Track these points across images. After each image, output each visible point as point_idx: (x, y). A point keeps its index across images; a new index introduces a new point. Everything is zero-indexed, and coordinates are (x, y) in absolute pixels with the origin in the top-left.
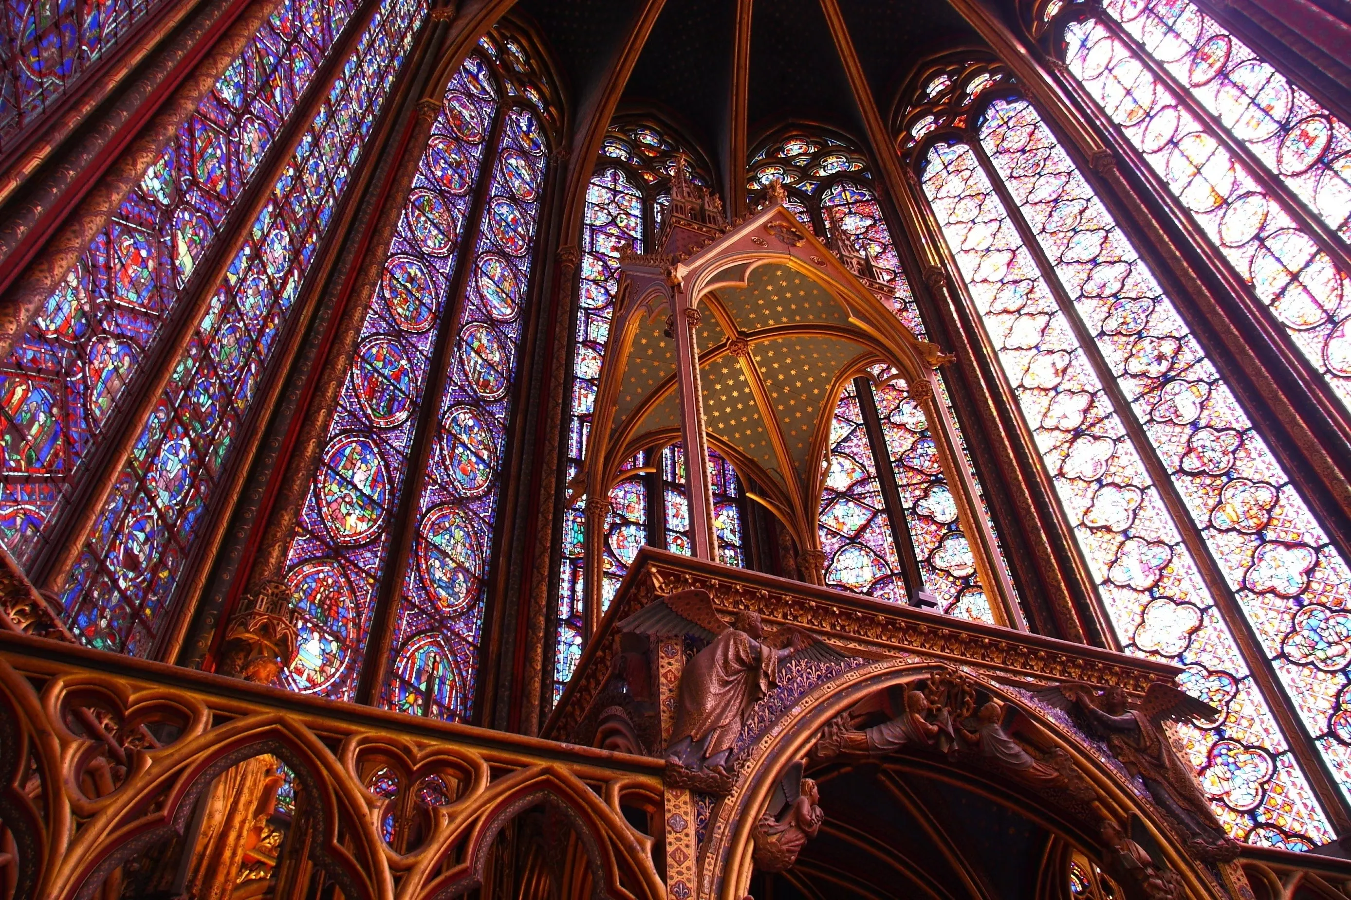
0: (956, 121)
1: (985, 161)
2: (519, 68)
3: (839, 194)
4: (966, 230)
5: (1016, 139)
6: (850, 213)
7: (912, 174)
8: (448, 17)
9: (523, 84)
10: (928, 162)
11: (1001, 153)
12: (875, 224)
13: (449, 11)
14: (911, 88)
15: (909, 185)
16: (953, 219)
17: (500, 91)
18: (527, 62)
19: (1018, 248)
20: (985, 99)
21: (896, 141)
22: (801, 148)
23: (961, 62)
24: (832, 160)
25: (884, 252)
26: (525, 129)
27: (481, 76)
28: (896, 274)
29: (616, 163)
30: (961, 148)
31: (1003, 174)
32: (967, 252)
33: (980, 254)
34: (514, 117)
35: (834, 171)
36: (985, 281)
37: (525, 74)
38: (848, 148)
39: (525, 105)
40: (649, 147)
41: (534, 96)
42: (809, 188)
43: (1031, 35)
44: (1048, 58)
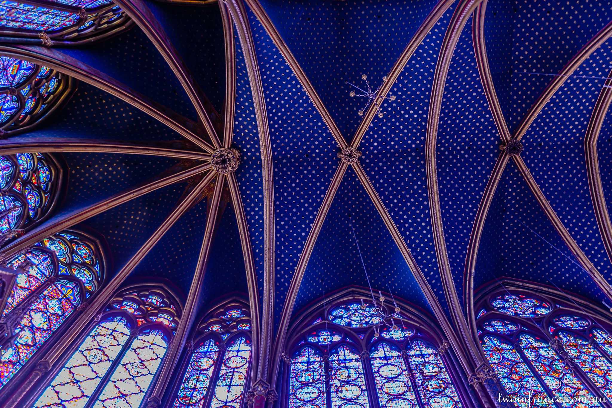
0: (141, 320)
1: (127, 346)
2: (43, 91)
3: (68, 288)
4: (83, 363)
5: (146, 354)
6: (60, 300)
7: (100, 317)
8: (45, 43)
9: (34, 96)
10: (112, 320)
11: (135, 352)
12: (61, 316)
13: (50, 42)
14: (147, 289)
15: (93, 319)
16: (86, 353)
17: (20, 85)
18: (50, 94)
19: (86, 396)
20: (159, 327)
21: (116, 297)
22: (85, 254)
23: (171, 303)
24: (87, 273)
25: (45, 331)
26: (5, 107)
27: (22, 71)
28: (35, 345)
29: (16, 165)
30: (127, 332)
31: (124, 361)
32: (70, 372)
33: (72, 379)
34: (8, 98)
35: (81, 278)
36: (57, 392)
37: (41, 96)
38: (98, 277)
39: (21, 101)
40: (38, 178)
41: (30, 104)
42: (63, 271)
43: (199, 326)
44: (192, 342)
